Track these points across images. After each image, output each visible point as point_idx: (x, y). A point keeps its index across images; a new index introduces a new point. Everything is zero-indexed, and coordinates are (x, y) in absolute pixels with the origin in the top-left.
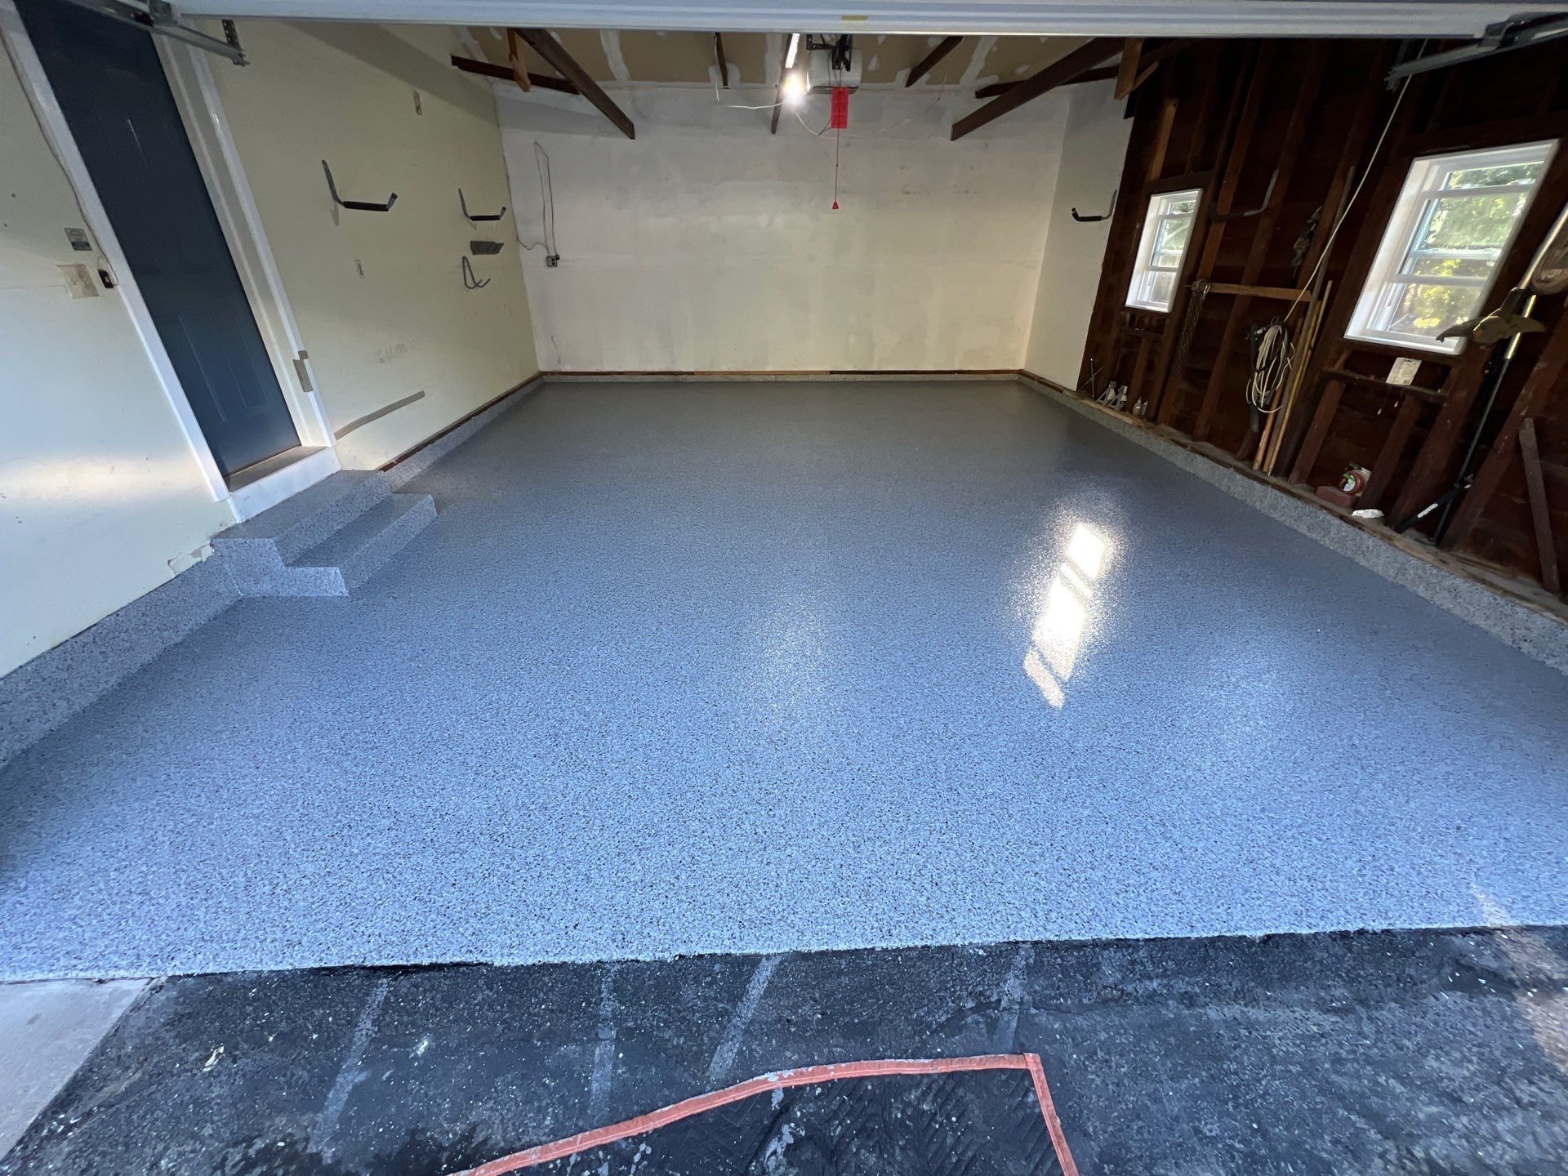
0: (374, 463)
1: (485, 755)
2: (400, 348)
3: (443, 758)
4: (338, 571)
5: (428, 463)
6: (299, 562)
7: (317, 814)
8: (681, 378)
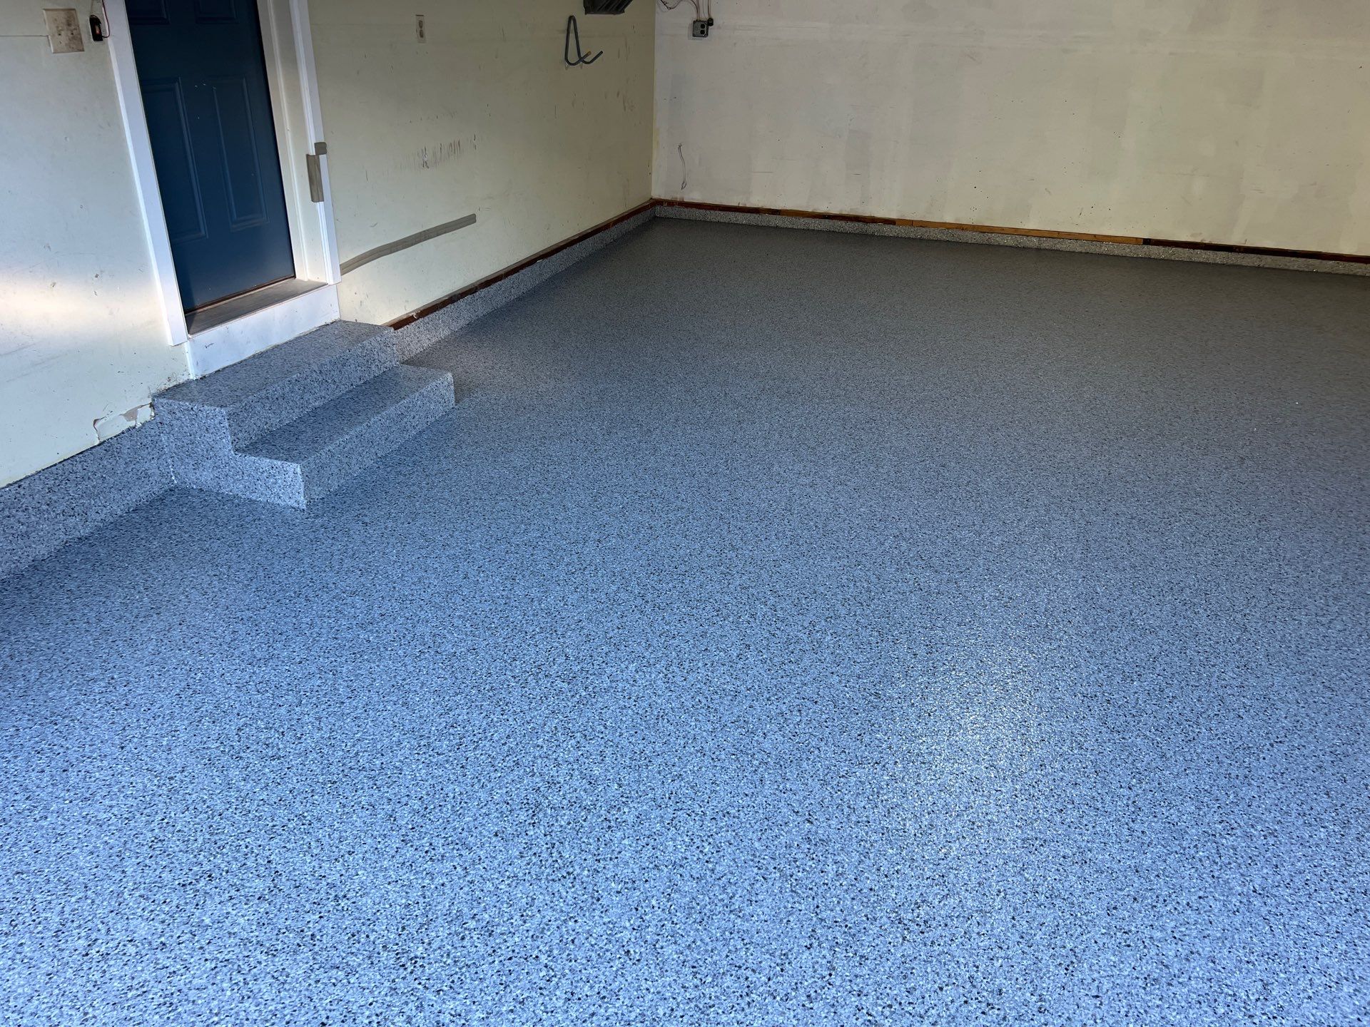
0: (384, 316)
1: (424, 813)
2: (456, 147)
3: (364, 801)
4: (298, 470)
5: (462, 323)
6: (253, 448)
7: (174, 845)
8: (872, 228)
